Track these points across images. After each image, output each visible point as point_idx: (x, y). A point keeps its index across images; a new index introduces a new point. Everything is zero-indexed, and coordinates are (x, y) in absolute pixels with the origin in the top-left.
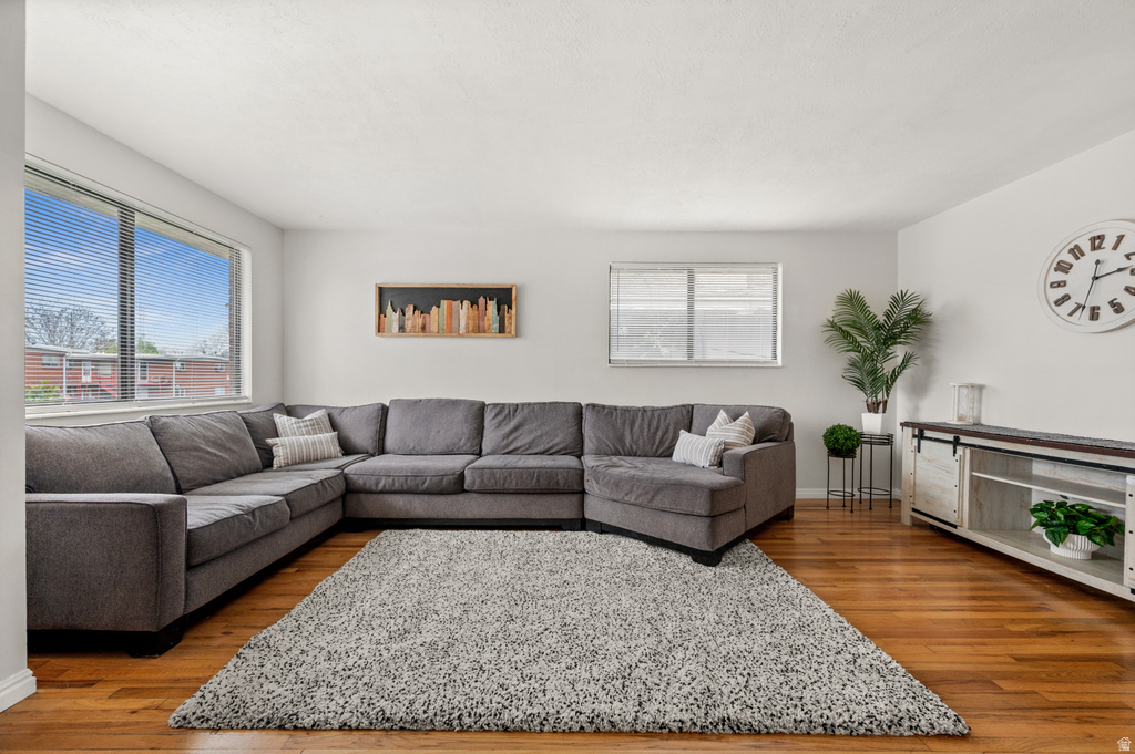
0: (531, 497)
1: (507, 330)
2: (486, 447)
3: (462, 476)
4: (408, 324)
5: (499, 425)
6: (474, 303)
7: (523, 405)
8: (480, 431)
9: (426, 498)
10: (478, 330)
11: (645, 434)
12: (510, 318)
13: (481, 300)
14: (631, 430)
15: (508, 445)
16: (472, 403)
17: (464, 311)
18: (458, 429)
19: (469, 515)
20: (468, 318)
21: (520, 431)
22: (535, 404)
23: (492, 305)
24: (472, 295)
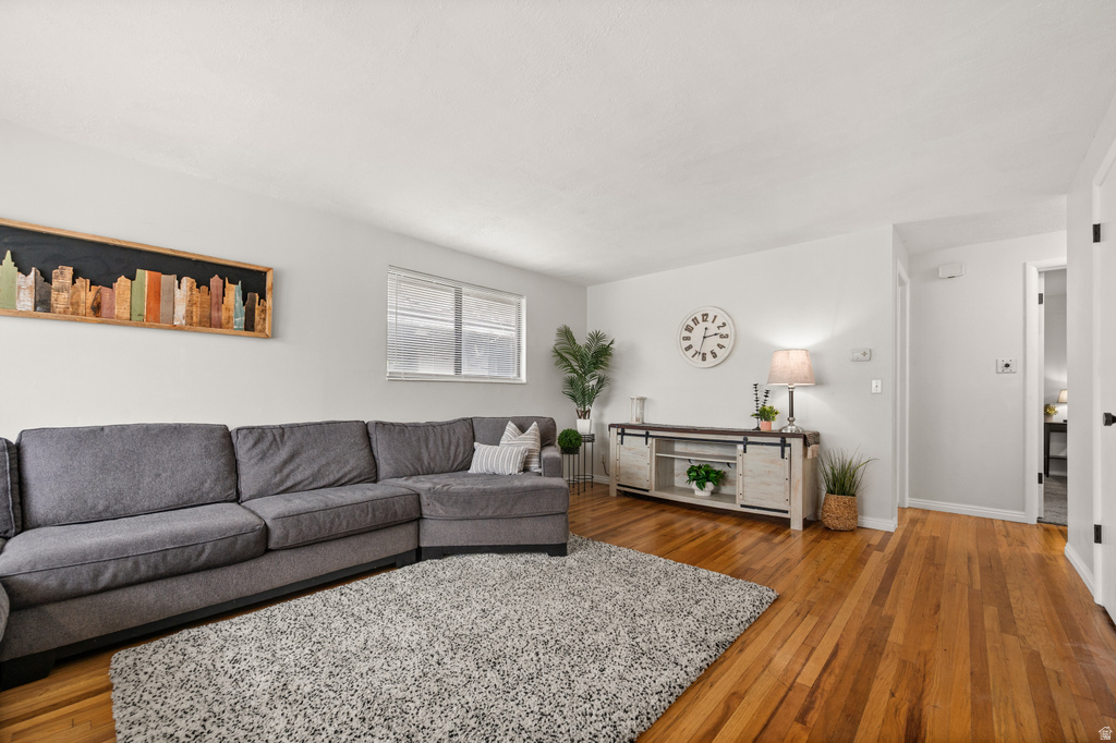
1: (259, 327)
3: (264, 532)
4: (60, 300)
5: (263, 457)
6: (202, 282)
7: (292, 427)
8: (234, 467)
9: (201, 577)
10: (208, 322)
11: (441, 449)
12: (264, 311)
13: (215, 281)
14: (427, 447)
15: (282, 482)
16: (209, 430)
17: (182, 293)
18: (202, 468)
19: (277, 583)
20: (191, 303)
21: (297, 460)
22: (307, 425)
23: (234, 293)
24: (201, 271)
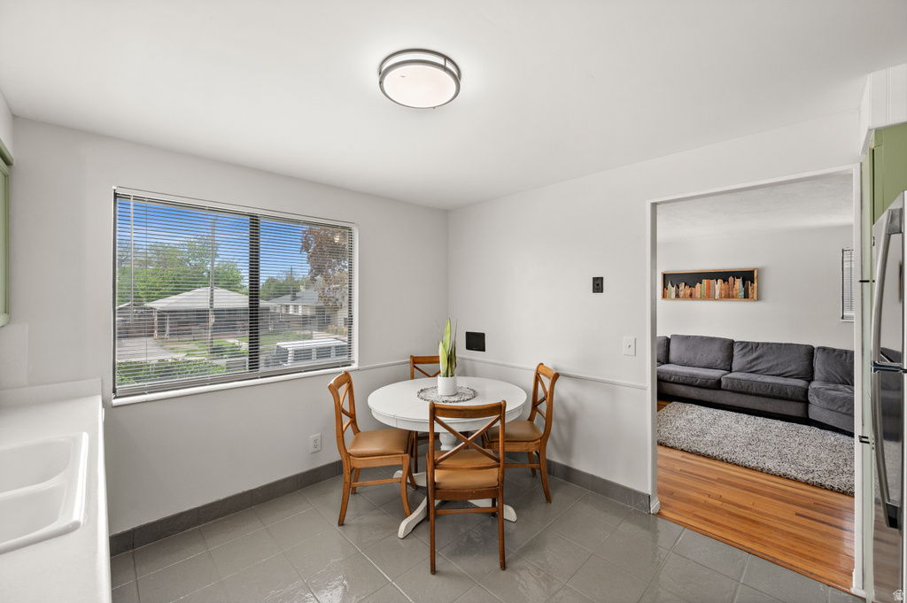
0: (767, 399)
1: (750, 296)
2: (735, 365)
3: (719, 381)
4: (681, 294)
5: (744, 355)
6: (725, 280)
7: (763, 344)
8: (730, 357)
10: (728, 296)
12: (753, 289)
13: (731, 279)
15: (751, 368)
16: (724, 340)
17: (718, 286)
18: (716, 354)
19: (724, 402)
20: (721, 290)
21: (761, 360)
22: (772, 344)
23: (739, 282)
24: (724, 276)
